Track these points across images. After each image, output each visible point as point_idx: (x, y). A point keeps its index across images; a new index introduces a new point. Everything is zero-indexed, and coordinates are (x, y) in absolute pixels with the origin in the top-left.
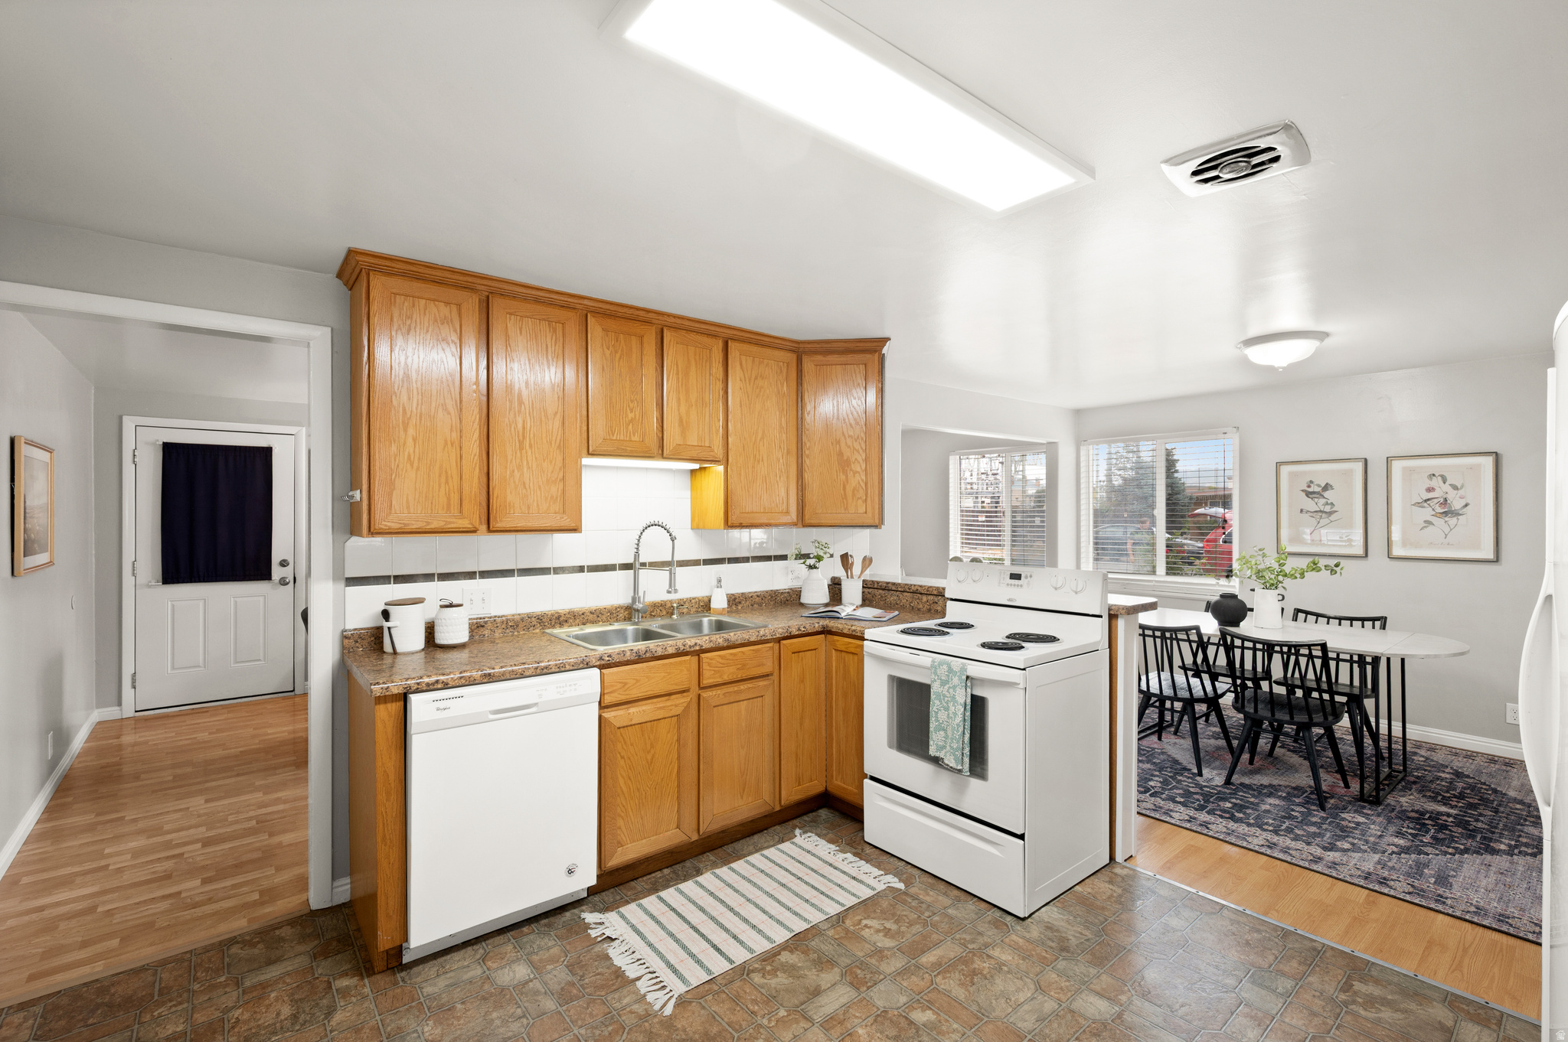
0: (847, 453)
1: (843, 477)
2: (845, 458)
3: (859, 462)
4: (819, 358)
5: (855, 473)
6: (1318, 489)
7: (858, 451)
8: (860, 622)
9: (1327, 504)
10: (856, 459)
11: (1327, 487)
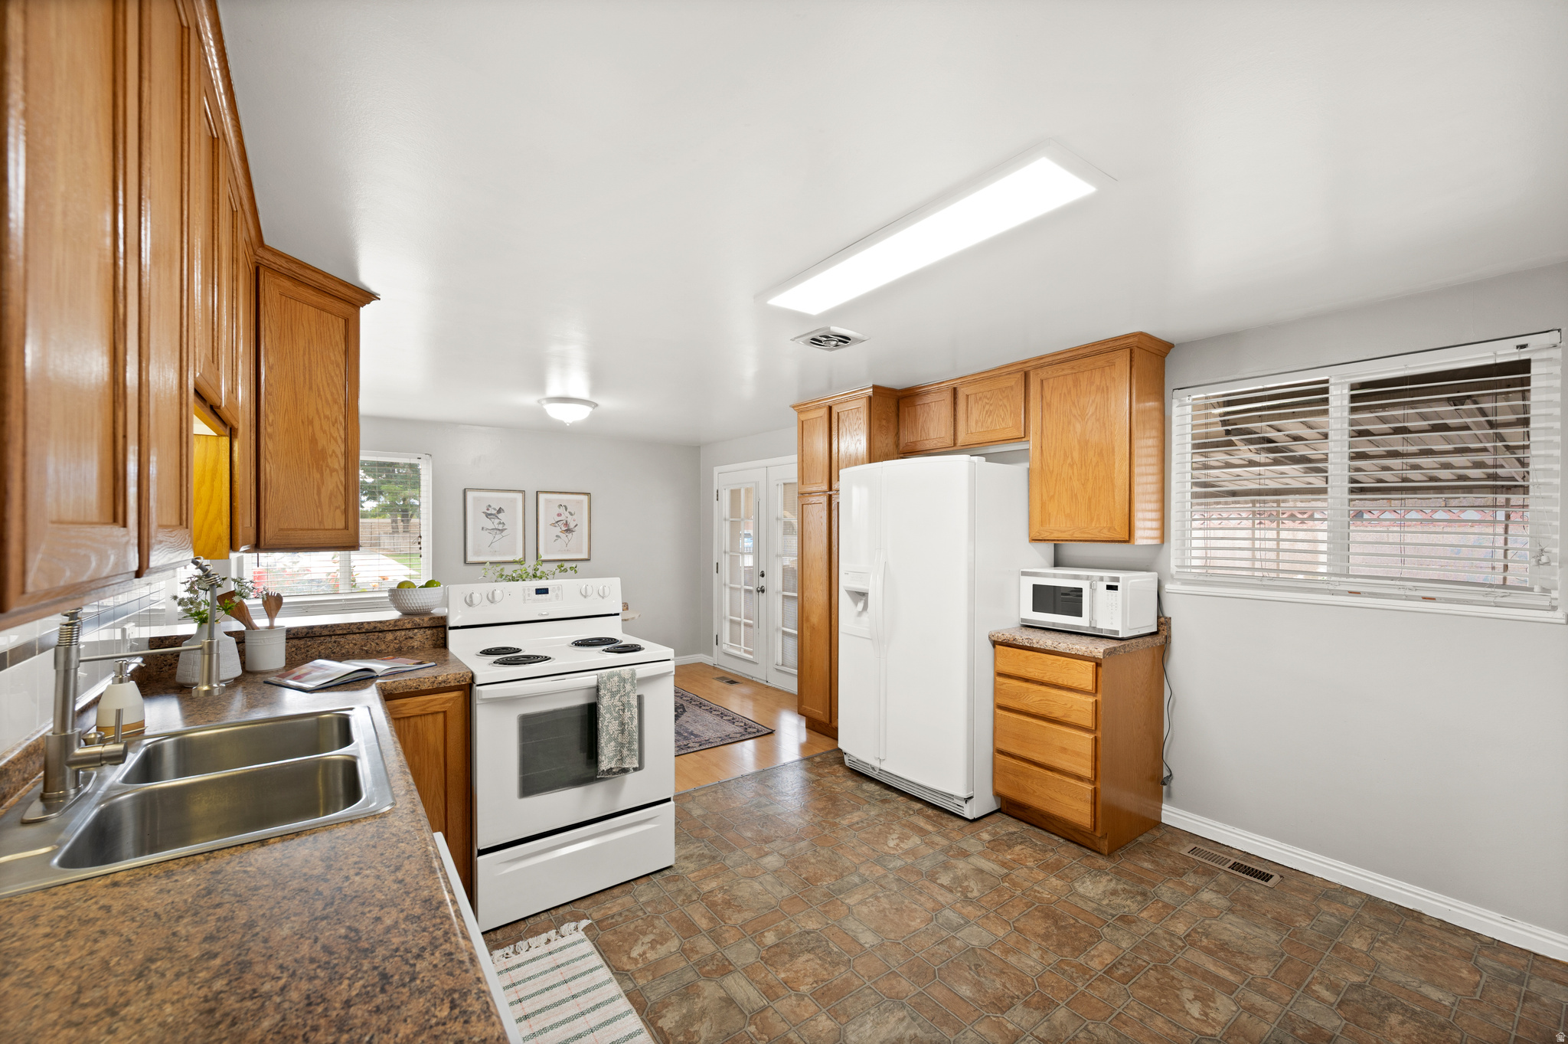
0: (322, 442)
1: (317, 476)
2: (320, 448)
3: (337, 456)
4: (287, 284)
5: (332, 471)
6: (494, 512)
7: (336, 440)
8: (405, 675)
9: (500, 523)
10: (334, 452)
11: (500, 511)
